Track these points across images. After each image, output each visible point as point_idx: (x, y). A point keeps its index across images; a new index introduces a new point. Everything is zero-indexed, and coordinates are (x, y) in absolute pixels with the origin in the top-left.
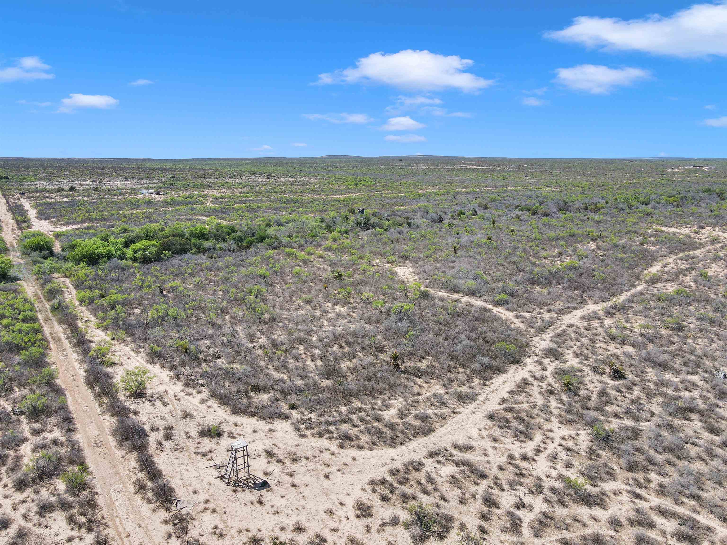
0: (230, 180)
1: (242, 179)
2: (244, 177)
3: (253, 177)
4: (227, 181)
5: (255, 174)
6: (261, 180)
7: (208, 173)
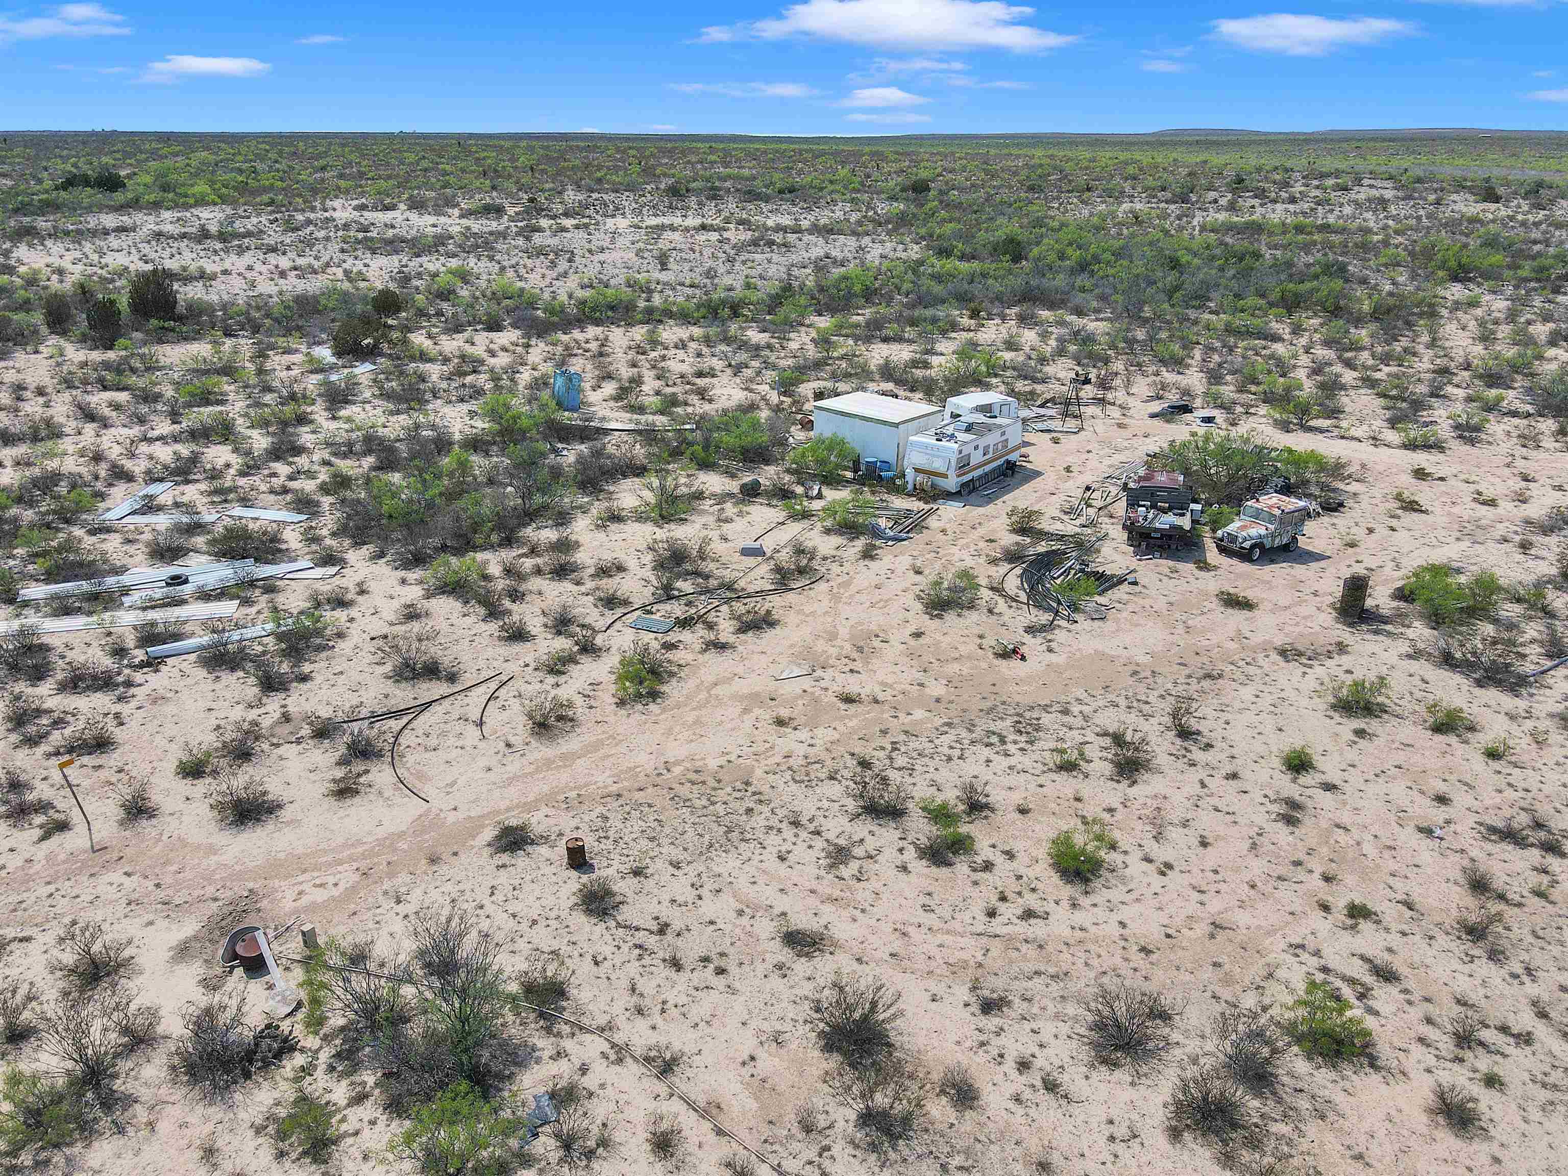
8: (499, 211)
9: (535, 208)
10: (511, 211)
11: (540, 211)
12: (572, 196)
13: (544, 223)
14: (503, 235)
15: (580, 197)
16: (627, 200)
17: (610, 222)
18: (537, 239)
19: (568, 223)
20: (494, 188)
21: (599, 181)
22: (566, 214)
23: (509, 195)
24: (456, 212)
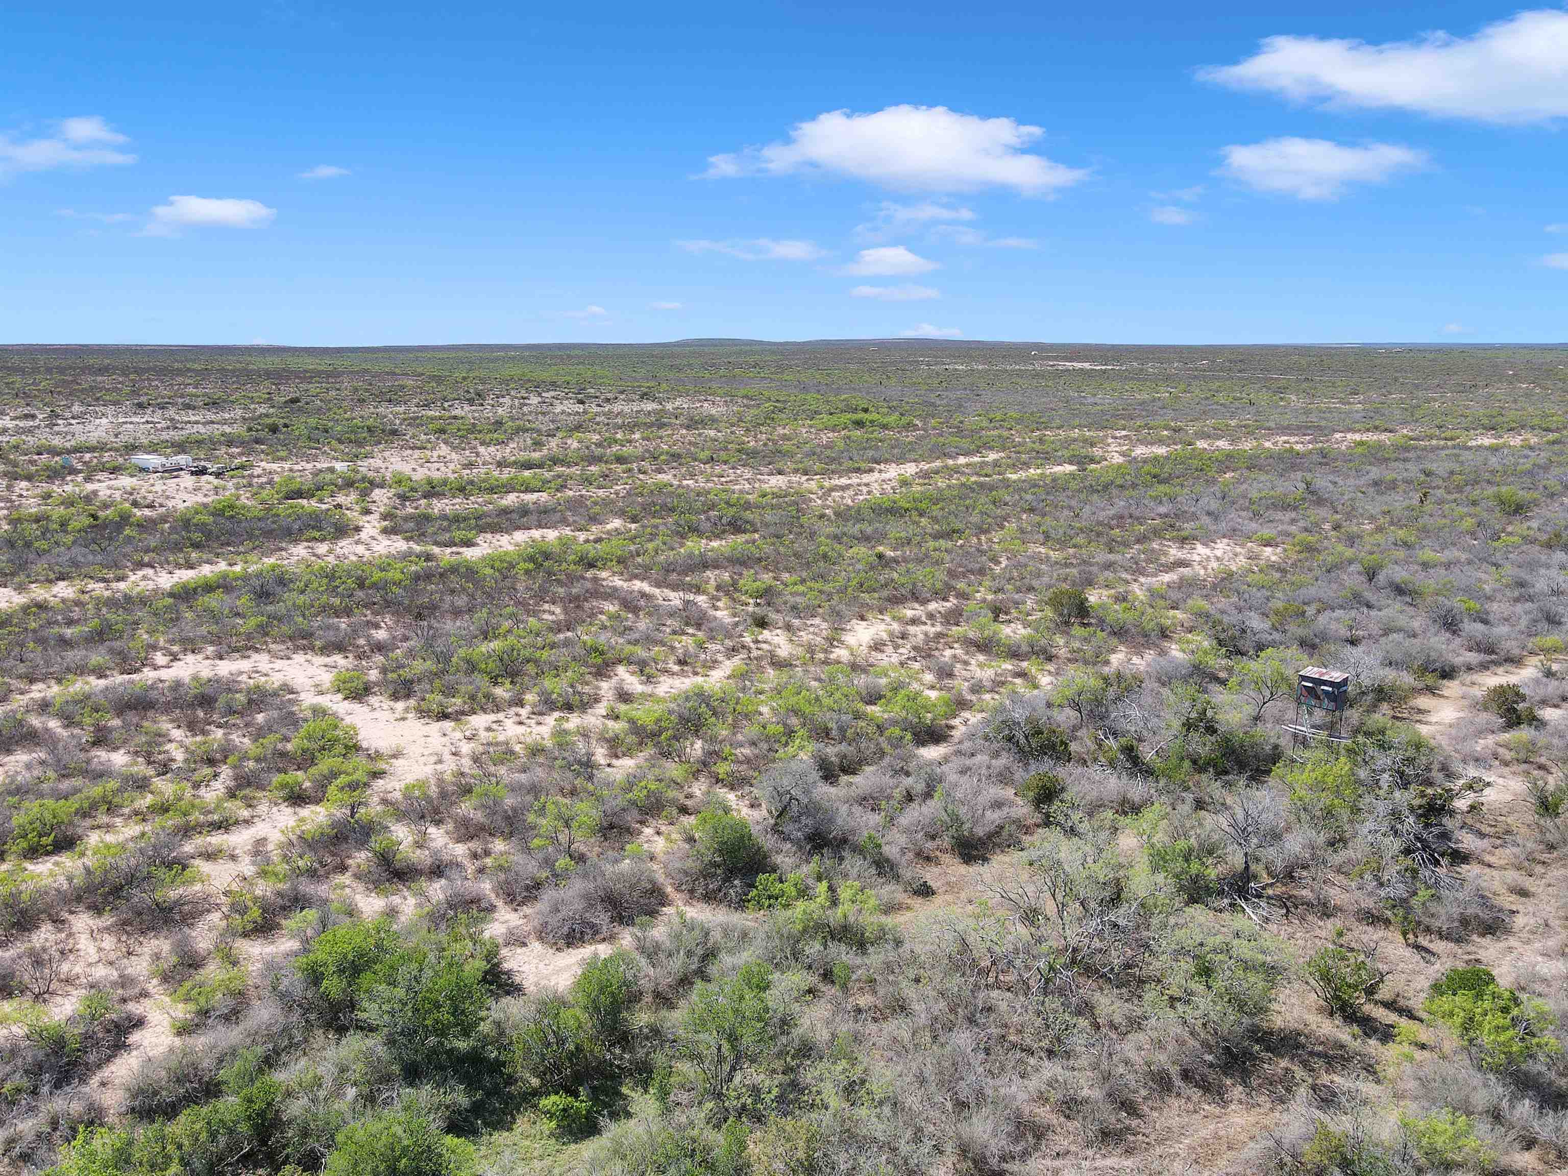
0: (467, 408)
1: (501, 405)
2: (507, 400)
3: (534, 400)
4: (458, 412)
5: (538, 387)
6: (558, 409)
7: (403, 387)
8: (33, 417)
9: (54, 415)
10: (41, 417)
11: (57, 416)
12: (77, 408)
13: (60, 422)
14: (38, 427)
15: (82, 409)
16: (110, 410)
17: (98, 421)
18: (56, 428)
19: (73, 422)
20: (28, 405)
21: (97, 399)
22: (73, 418)
23: (38, 409)
24: (8, 418)
